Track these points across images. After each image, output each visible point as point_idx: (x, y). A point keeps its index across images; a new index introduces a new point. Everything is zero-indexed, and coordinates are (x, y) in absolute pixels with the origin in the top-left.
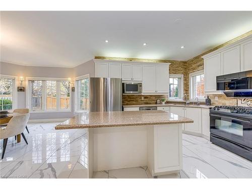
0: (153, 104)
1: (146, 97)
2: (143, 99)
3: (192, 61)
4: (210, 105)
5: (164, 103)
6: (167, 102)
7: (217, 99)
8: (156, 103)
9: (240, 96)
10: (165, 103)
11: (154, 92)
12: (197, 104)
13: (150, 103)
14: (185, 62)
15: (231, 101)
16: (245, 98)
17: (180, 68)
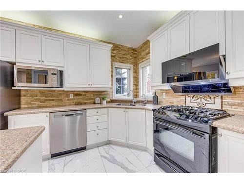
0: (90, 104)
1: (77, 94)
2: (71, 96)
3: (141, 47)
4: (158, 104)
5: (104, 102)
6: (112, 101)
7: (164, 96)
8: (94, 103)
9: (188, 92)
10: (107, 102)
11: (87, 86)
12: (144, 102)
13: (85, 104)
14: (134, 50)
15: (179, 99)
16: (194, 94)
17: (128, 56)
